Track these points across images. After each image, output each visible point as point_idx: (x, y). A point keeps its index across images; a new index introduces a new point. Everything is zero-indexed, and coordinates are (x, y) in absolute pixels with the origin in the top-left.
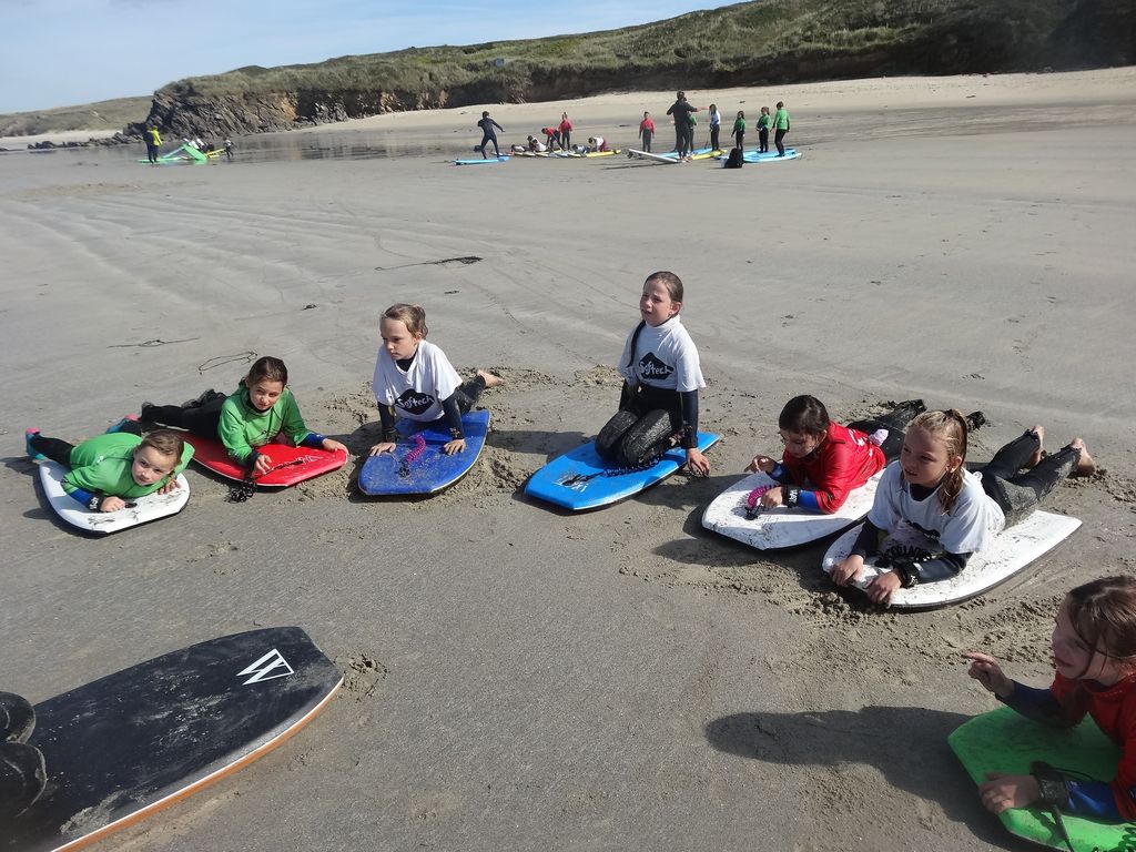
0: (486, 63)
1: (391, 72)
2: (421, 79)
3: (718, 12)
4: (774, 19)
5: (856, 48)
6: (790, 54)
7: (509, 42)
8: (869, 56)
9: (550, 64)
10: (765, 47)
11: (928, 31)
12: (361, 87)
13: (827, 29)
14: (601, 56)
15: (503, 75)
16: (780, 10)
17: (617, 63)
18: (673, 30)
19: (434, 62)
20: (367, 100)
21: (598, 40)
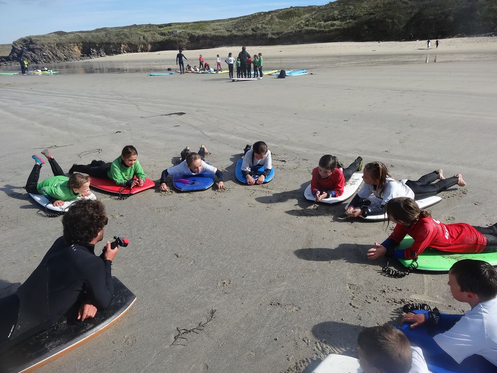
0: (169, 32)
1: (126, 35)
2: (139, 39)
3: (269, 13)
4: (293, 16)
5: (327, 30)
6: (300, 31)
7: (178, 23)
8: (332, 33)
9: (197, 33)
10: (289, 28)
11: (356, 23)
12: (112, 42)
13: (315, 22)
14: (219, 31)
15: (176, 38)
16: (296, 13)
17: (227, 34)
18: (250, 20)
19: (145, 31)
20: (114, 48)
21: (218, 23)
